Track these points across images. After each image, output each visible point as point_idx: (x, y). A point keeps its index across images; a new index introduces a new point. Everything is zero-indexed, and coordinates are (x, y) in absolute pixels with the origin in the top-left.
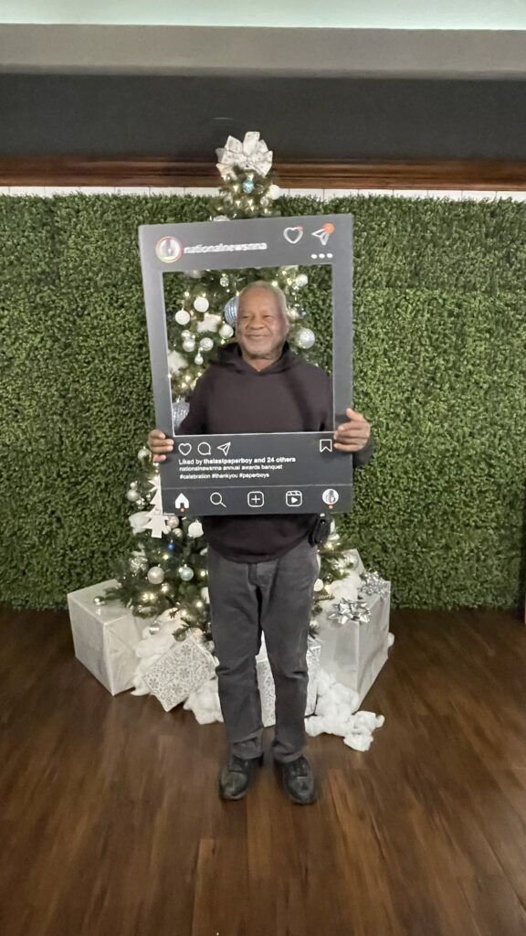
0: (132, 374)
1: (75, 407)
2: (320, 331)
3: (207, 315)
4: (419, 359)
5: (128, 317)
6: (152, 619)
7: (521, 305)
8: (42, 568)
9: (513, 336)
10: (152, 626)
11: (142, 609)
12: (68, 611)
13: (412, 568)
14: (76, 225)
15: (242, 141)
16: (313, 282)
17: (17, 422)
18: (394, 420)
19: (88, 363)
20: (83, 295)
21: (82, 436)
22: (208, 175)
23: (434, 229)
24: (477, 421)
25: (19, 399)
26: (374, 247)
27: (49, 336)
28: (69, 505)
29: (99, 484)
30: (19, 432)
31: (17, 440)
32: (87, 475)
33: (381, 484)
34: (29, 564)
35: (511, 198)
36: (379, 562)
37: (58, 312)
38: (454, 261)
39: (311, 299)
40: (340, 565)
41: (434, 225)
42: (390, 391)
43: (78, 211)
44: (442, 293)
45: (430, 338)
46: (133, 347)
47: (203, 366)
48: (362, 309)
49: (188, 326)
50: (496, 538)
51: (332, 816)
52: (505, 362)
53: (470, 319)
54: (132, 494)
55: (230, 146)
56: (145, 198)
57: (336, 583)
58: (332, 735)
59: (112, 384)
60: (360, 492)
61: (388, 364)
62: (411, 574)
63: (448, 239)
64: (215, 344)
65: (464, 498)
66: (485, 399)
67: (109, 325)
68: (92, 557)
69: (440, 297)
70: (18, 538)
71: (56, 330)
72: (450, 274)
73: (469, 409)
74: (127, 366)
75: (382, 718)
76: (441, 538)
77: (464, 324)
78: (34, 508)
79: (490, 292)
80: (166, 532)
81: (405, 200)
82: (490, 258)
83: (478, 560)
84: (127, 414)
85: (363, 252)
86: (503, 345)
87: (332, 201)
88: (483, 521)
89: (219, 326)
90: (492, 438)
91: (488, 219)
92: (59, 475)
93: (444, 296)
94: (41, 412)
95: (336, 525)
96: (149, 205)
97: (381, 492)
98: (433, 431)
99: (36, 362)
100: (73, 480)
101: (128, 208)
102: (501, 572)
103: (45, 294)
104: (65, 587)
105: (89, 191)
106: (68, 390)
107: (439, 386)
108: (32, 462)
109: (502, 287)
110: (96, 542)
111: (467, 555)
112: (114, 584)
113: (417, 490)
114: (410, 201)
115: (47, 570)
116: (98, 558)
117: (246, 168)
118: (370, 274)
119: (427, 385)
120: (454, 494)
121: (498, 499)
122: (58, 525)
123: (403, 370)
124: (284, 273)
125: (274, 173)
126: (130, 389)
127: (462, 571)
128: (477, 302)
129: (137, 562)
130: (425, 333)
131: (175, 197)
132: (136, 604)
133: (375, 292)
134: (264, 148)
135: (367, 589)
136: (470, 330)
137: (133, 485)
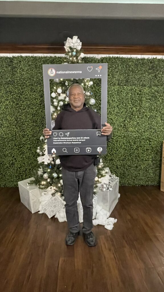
0: (38, 113)
1: (20, 123)
2: (97, 99)
3: (61, 94)
4: (128, 108)
5: (36, 95)
6: (45, 190)
7: (159, 91)
8: (10, 174)
9: (157, 101)
10: (45, 192)
11: (41, 187)
12: (18, 187)
13: (126, 173)
14: (20, 66)
15: (72, 39)
16: (95, 84)
17: (2, 128)
18: (120, 127)
19: (24, 109)
20: (22, 88)
21: (22, 132)
22: (62, 50)
23: (133, 67)
24: (146, 127)
25: (2, 121)
26: (114, 73)
27: (12, 101)
28: (18, 154)
29: (28, 148)
30: (2, 131)
31: (2, 134)
32: (24, 145)
33: (116, 147)
34: (6, 173)
35: (156, 58)
36: (115, 171)
37: (14, 93)
38: (138, 77)
39: (94, 89)
40: (103, 172)
41: (133, 66)
42: (119, 118)
43: (20, 61)
44: (135, 87)
45: (131, 101)
46: (39, 104)
47: (60, 110)
48: (110, 92)
49: (56, 98)
50: (151, 164)
51: (101, 250)
52: (154, 109)
53: (144, 96)
54: (38, 151)
55: (68, 40)
56: (42, 57)
57: (102, 178)
58: (101, 225)
59: (32, 116)
60: (110, 149)
61: (118, 110)
62: (125, 175)
63: (137, 70)
64: (64, 103)
65: (142, 152)
66: (148, 120)
67: (30, 97)
68: (26, 170)
69: (135, 88)
70: (3, 165)
71: (14, 99)
72: (137, 81)
73: (143, 123)
74: (36, 110)
75: (116, 220)
76: (135, 164)
77: (142, 97)
78: (7, 155)
79: (150, 87)
80: (49, 163)
81: (123, 58)
82: (150, 76)
83: (146, 171)
84: (36, 126)
85: (110, 74)
86: (154, 103)
87: (101, 58)
88: (148, 159)
89: (65, 98)
90: (151, 133)
91: (149, 64)
92: (15, 145)
93: (136, 88)
94: (9, 125)
95: (102, 160)
96: (43, 59)
97: (116, 150)
98: (132, 131)
99: (8, 109)
100: (19, 146)
101: (36, 60)
102: (153, 174)
103: (10, 88)
104: (18, 180)
105: (24, 55)
106: (17, 118)
107: (134, 117)
108: (7, 141)
109: (154, 86)
110: (27, 166)
111: (143, 169)
112: (33, 179)
113: (127, 149)
114: (125, 58)
115: (12, 175)
116: (28, 171)
117: (73, 48)
118: (112, 81)
119: (130, 116)
120: (139, 150)
121: (152, 152)
122: (15, 161)
123: (123, 111)
124: (85, 81)
125: (82, 49)
126: (37, 118)
127: (141, 174)
128: (146, 90)
129: (40, 172)
131: (51, 57)
132: (40, 185)
133: (114, 87)
134: (79, 41)
135: (112, 180)
136: (144, 99)
137: (38, 148)
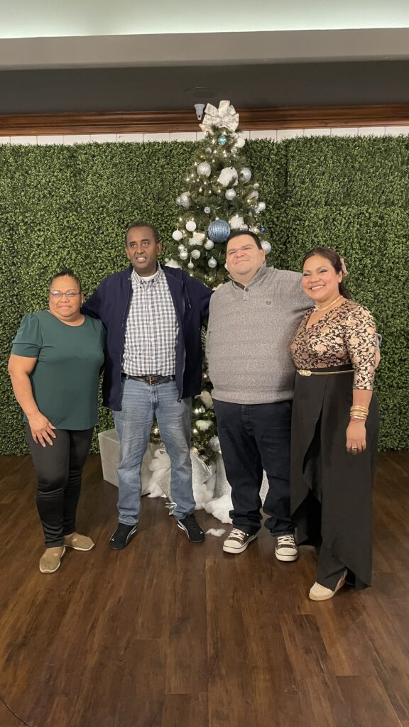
2: (275, 241)
3: (195, 233)
4: (351, 260)
14: (92, 166)
15: (217, 107)
16: (269, 204)
19: (103, 269)
20: (98, 219)
23: (361, 160)
24: (397, 306)
26: (316, 176)
27: (73, 250)
37: (80, 232)
38: (376, 184)
41: (362, 157)
43: (94, 156)
44: (368, 209)
45: (359, 243)
47: (194, 269)
48: (307, 223)
49: (182, 241)
53: (390, 228)
55: (209, 110)
56: (143, 145)
63: (372, 167)
64: (201, 254)
66: (403, 289)
67: (117, 240)
68: (108, 414)
71: (79, 246)
72: (374, 194)
73: (391, 296)
77: (386, 232)
83: (400, 413)
85: (307, 180)
87: (284, 142)
88: (404, 383)
89: (204, 241)
91: (403, 151)
96: (147, 150)
101: (130, 153)
103: (71, 219)
105: (100, 139)
107: (367, 280)
111: (392, 409)
114: (343, 139)
117: (220, 127)
118: (312, 197)
119: (357, 279)
127: (388, 421)
128: (396, 214)
130: (356, 239)
131: (165, 144)
133: (316, 210)
134: (233, 111)
136: (391, 236)
